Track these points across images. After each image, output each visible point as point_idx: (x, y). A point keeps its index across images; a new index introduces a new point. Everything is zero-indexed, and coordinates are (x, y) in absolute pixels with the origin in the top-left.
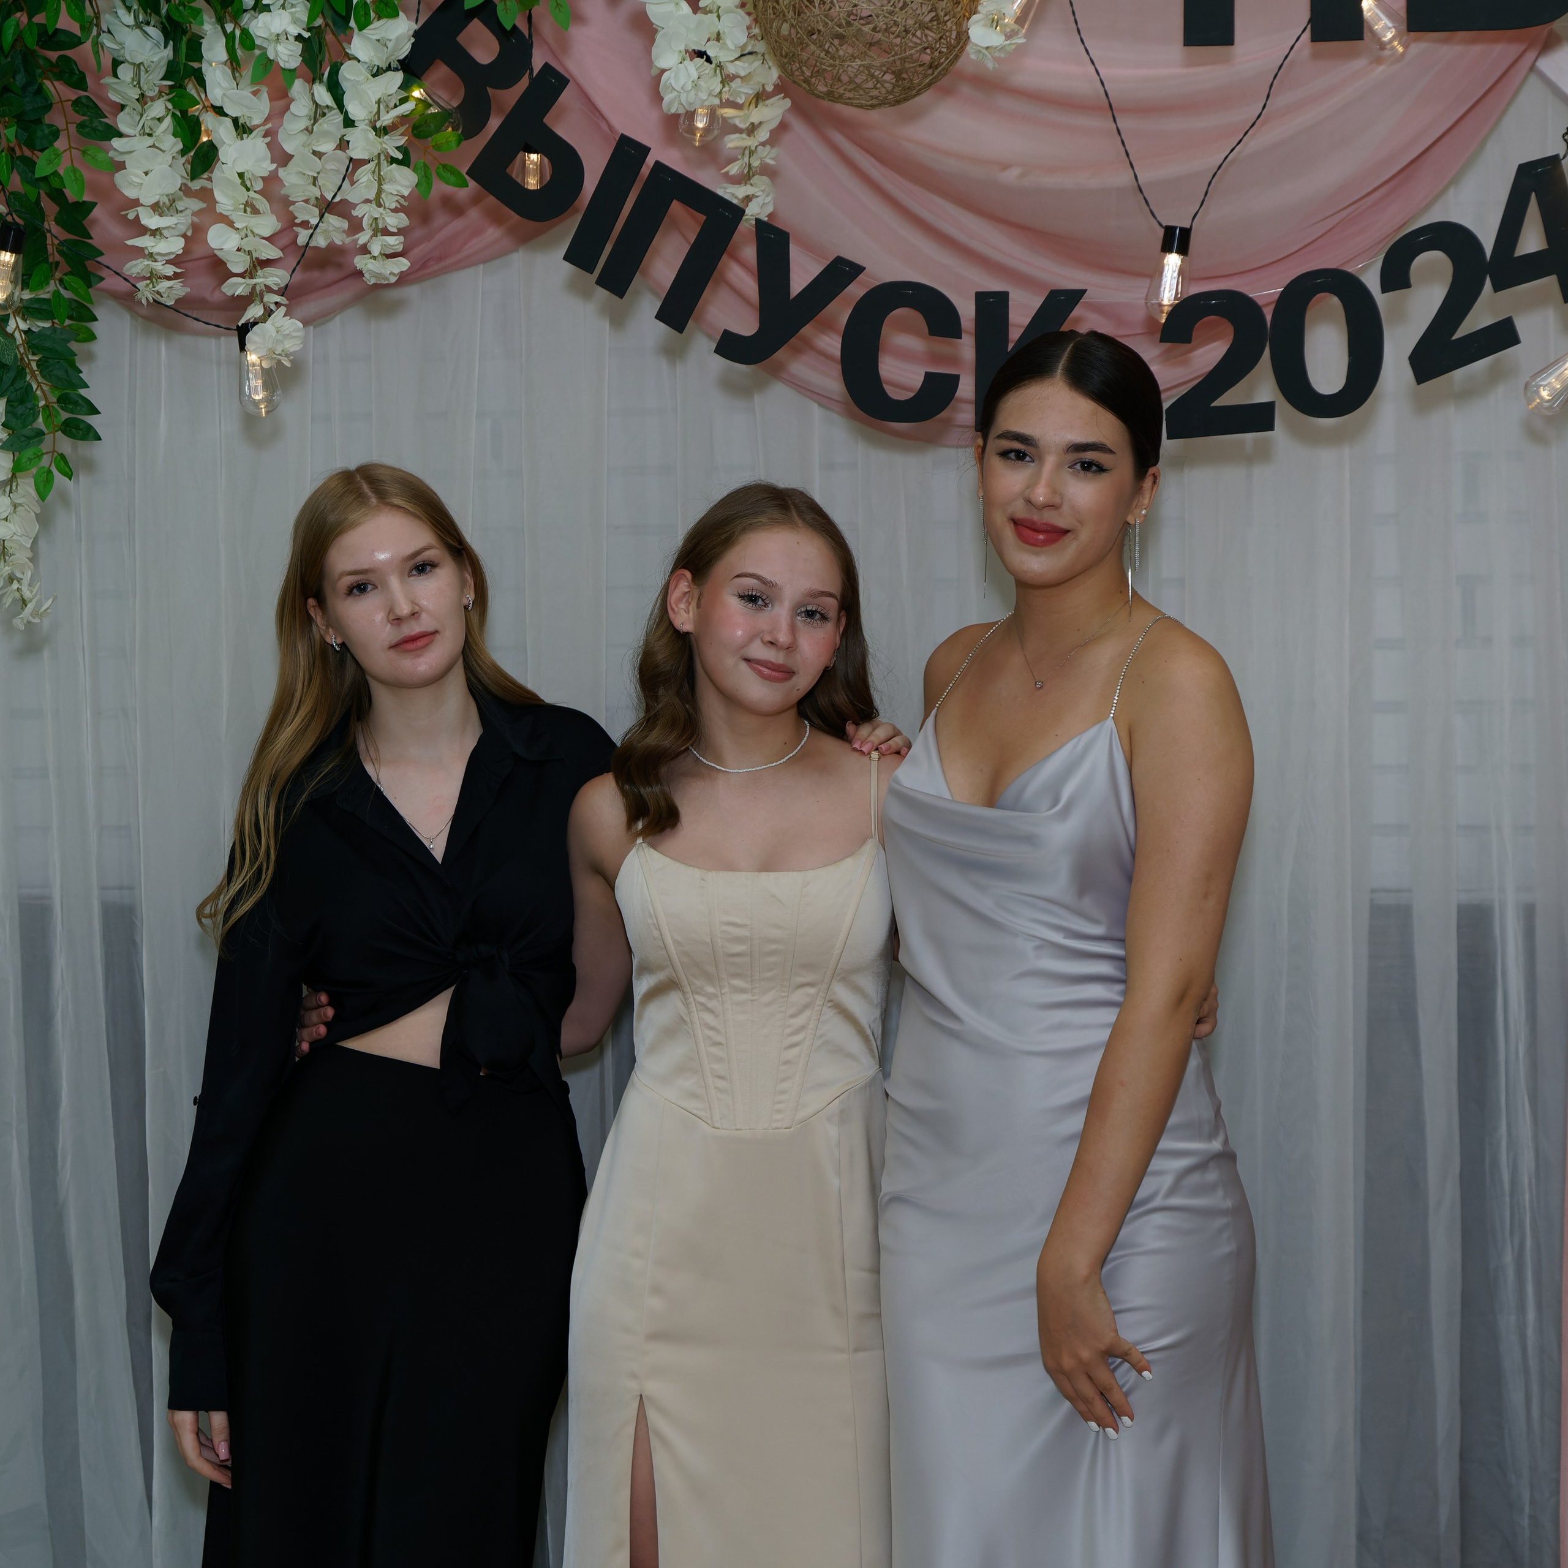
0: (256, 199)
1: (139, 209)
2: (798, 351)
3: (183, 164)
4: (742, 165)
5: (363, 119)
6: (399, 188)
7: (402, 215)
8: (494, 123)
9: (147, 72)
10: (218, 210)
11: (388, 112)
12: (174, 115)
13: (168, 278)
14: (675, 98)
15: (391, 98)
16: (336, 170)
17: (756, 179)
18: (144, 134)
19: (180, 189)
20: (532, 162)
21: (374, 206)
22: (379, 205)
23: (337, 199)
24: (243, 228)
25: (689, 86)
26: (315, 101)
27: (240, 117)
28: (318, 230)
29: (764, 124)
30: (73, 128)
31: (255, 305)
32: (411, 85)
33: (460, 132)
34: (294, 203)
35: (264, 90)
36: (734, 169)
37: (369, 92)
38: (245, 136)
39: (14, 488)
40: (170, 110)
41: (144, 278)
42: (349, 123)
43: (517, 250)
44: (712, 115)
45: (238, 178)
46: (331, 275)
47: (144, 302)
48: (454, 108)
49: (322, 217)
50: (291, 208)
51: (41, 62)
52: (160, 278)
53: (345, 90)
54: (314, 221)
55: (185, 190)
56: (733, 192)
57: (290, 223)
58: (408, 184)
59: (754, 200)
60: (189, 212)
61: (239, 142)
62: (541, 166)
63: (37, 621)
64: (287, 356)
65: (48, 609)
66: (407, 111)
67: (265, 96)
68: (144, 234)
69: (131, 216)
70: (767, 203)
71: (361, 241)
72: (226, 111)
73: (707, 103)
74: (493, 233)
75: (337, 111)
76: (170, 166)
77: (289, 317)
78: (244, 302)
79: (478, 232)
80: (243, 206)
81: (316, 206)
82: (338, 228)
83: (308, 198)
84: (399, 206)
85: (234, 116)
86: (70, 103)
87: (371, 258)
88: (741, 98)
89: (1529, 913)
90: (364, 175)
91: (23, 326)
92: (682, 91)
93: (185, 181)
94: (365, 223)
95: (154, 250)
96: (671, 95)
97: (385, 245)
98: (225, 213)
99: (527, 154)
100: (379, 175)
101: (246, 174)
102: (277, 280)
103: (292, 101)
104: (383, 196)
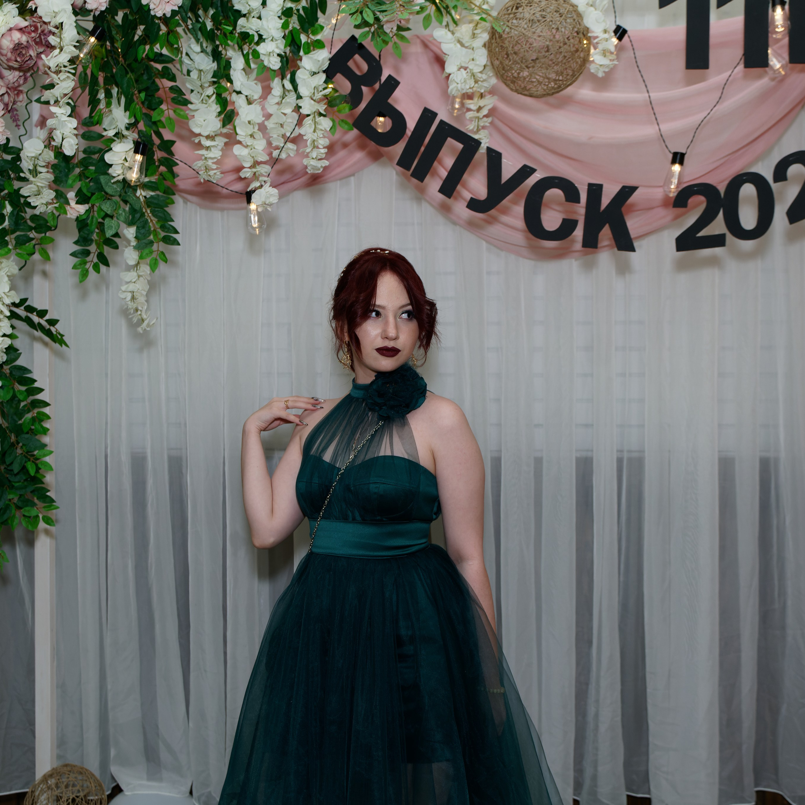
0: (256, 133)
1: (201, 137)
3: (219, 120)
4: (475, 125)
5: (307, 95)
6: (324, 127)
7: (326, 140)
8: (364, 104)
9: (204, 74)
10: (238, 138)
11: (318, 93)
12: (217, 95)
13: (213, 170)
14: (455, 87)
15: (320, 86)
16: (291, 122)
17: (482, 131)
18: (203, 103)
19: (218, 130)
20: (381, 122)
21: (313, 135)
22: (316, 135)
23: (292, 136)
24: (250, 146)
25: (463, 81)
26: (284, 88)
27: (249, 95)
28: (284, 149)
29: (486, 107)
30: (169, 100)
31: (255, 181)
32: (329, 82)
33: (350, 105)
34: (272, 137)
35: (260, 84)
36: (471, 127)
37: (311, 82)
38: (251, 103)
39: (138, 268)
40: (215, 92)
41: (203, 169)
42: (299, 97)
44: (462, 102)
45: (248, 123)
48: (346, 95)
49: (285, 144)
50: (271, 139)
51: (155, 70)
52: (210, 169)
53: (298, 84)
54: (281, 146)
57: (270, 146)
58: (328, 126)
61: (249, 106)
62: (385, 123)
63: (148, 329)
64: (270, 205)
65: (154, 324)
66: (327, 93)
67: (260, 86)
68: (203, 149)
69: (197, 141)
70: (487, 142)
71: (307, 151)
72: (242, 92)
73: (468, 91)
75: (293, 93)
76: (216, 117)
77: (271, 188)
78: (250, 180)
80: (250, 136)
81: (283, 138)
82: (292, 149)
83: (279, 135)
84: (325, 135)
85: (246, 95)
86: (168, 88)
87: (311, 159)
90: (308, 121)
91: (144, 194)
92: (459, 83)
93: (220, 127)
94: (309, 143)
95: (208, 156)
96: (453, 85)
97: (317, 154)
98: (241, 140)
99: (378, 118)
100: (315, 122)
101: (251, 122)
102: (266, 170)
103: (272, 89)
104: (317, 131)
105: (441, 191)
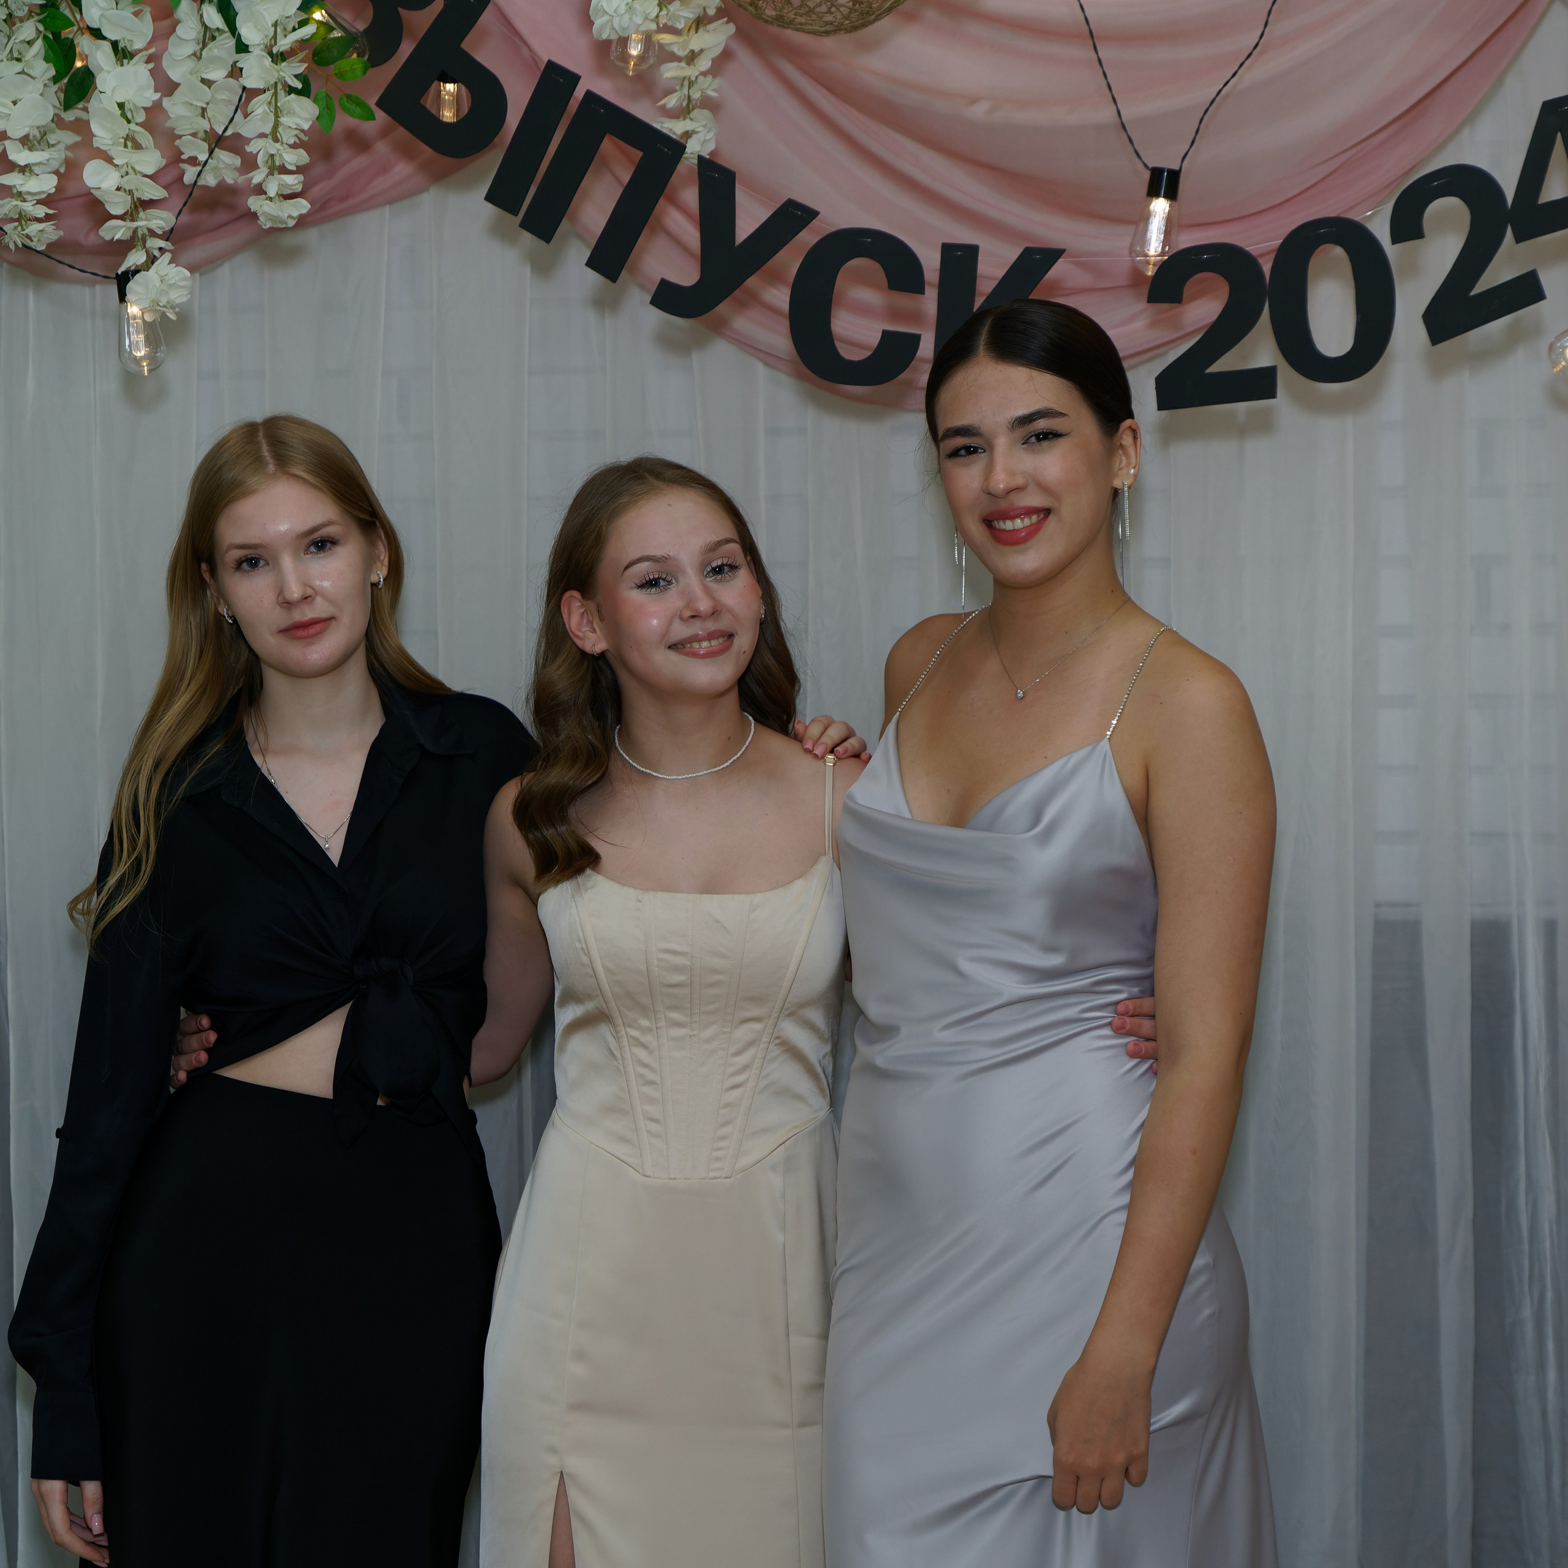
0: (138, 132)
1: (7, 143)
2: (742, 305)
3: (56, 93)
4: (680, 97)
5: (257, 43)
6: (298, 121)
7: (302, 152)
8: (406, 49)
10: (95, 144)
11: (286, 37)
12: (45, 38)
13: (39, 220)
14: (607, 23)
15: (289, 21)
16: (226, 100)
17: (696, 113)
18: (12, 59)
19: (52, 121)
20: (448, 93)
21: (271, 141)
22: (276, 140)
23: (229, 133)
24: (124, 164)
25: (623, 9)
26: (204, 23)
27: (120, 41)
28: (207, 167)
29: (705, 52)
31: (137, 251)
32: (311, 7)
33: (366, 58)
34: (180, 137)
35: (147, 10)
36: (671, 102)
37: (265, 13)
38: (125, 61)
40: (41, 32)
41: (12, 220)
42: (242, 48)
43: (426, 190)
44: (648, 41)
45: (118, 109)
46: (222, 216)
47: (12, 246)
48: (360, 32)
49: (211, 152)
52: (30, 220)
53: (237, 11)
54: (202, 157)
55: (58, 121)
56: (670, 127)
57: (175, 159)
58: (307, 116)
59: (694, 136)
60: (62, 146)
61: (119, 68)
62: (458, 97)
64: (173, 307)
66: (307, 35)
67: (148, 17)
68: (12, 171)
70: (709, 139)
71: (255, 181)
72: (105, 33)
73: (642, 29)
74: (402, 169)
75: (229, 34)
76: (41, 95)
77: (174, 265)
78: (124, 247)
79: (384, 169)
80: (123, 140)
81: (203, 140)
82: (229, 165)
83: (195, 131)
84: (298, 141)
85: (113, 39)
87: (267, 199)
88: (680, 23)
89: (1550, 929)
90: (260, 106)
92: (616, 15)
93: (57, 111)
94: (260, 160)
95: (24, 189)
96: (603, 18)
97: (281, 185)
98: (103, 148)
99: (442, 83)
100: (276, 106)
101: (126, 105)
102: (161, 223)
103: (178, 22)
104: (280, 129)
105: (593, 263)
